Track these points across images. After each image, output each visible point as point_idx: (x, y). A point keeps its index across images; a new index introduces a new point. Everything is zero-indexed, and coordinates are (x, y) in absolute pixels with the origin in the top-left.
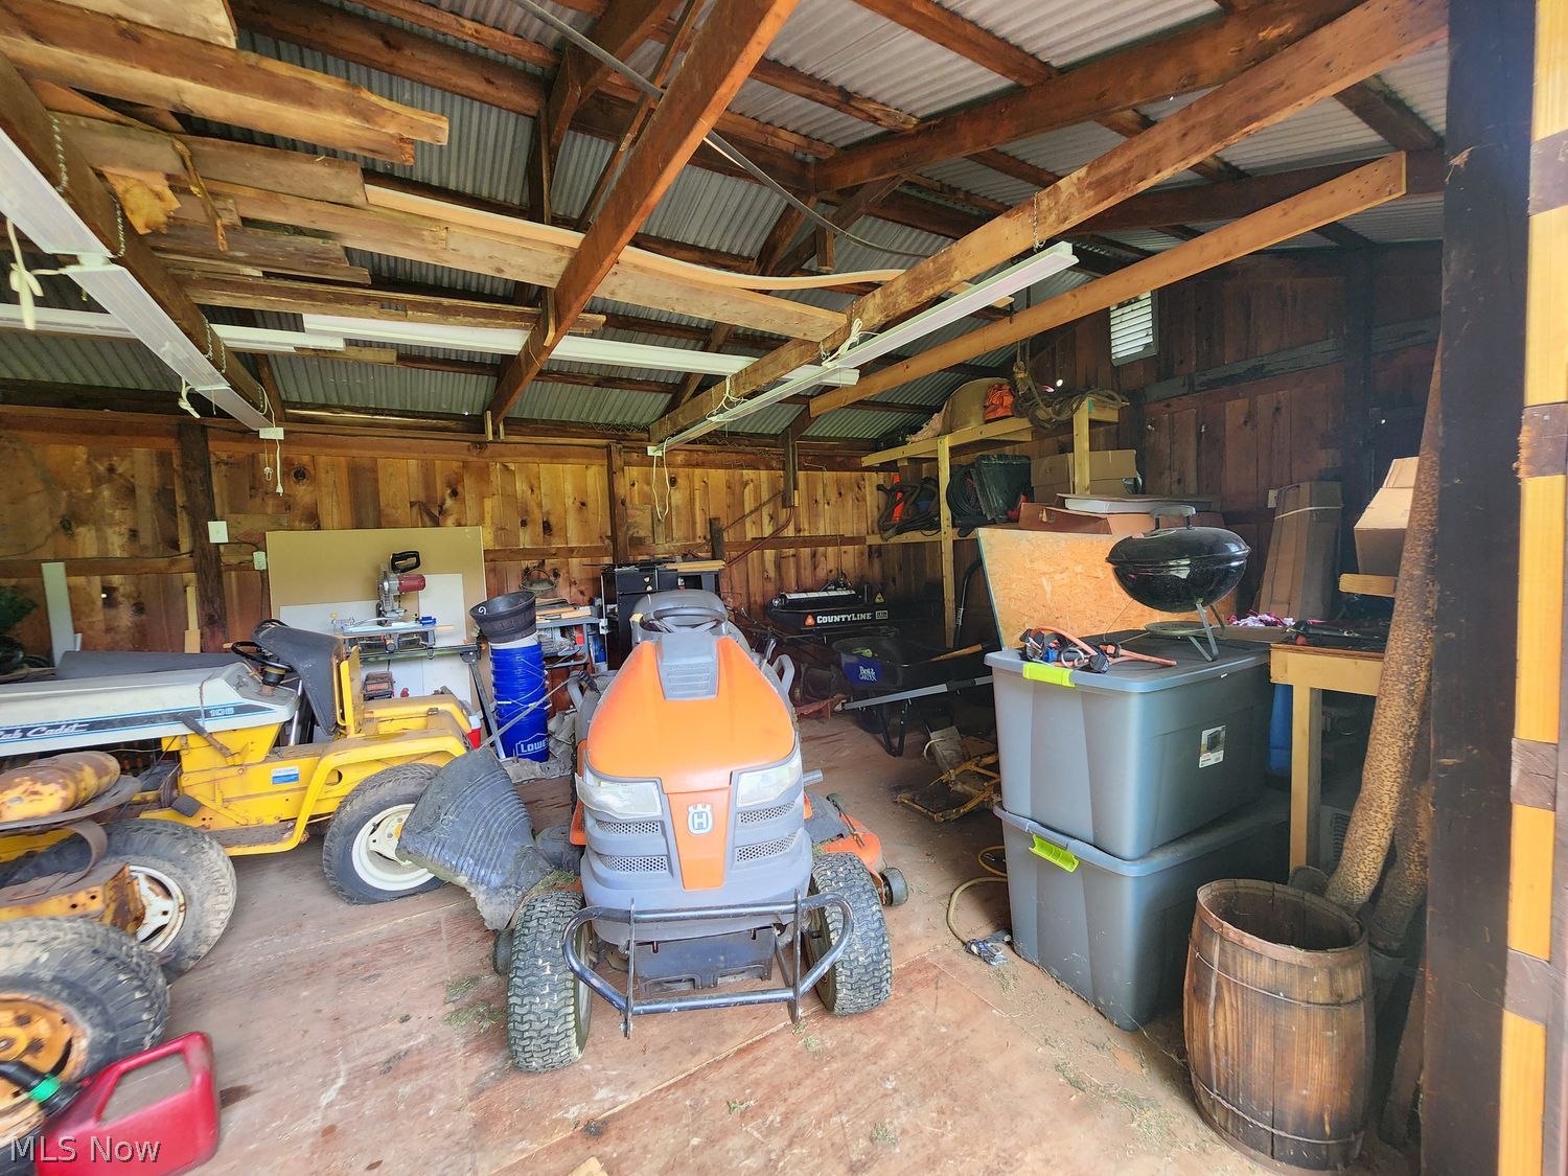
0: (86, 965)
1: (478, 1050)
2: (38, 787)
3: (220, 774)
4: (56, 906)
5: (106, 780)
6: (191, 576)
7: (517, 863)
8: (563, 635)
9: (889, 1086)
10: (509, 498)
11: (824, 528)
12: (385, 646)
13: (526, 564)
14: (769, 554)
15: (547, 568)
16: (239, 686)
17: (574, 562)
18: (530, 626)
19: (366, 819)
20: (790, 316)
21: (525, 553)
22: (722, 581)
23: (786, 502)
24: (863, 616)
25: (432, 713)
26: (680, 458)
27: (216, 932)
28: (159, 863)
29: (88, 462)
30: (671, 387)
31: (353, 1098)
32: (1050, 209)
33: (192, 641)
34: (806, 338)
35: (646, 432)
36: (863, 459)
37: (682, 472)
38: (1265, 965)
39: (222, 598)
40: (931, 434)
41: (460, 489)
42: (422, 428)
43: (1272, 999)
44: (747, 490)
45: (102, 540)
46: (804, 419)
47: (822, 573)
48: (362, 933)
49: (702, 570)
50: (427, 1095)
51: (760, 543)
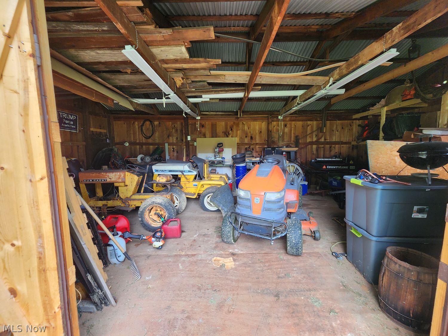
0: (167, 204)
1: (218, 237)
2: (163, 178)
3: (186, 182)
4: (165, 196)
5: (171, 179)
6: (185, 146)
7: (230, 208)
8: (253, 165)
9: (294, 269)
10: (243, 130)
11: (334, 139)
12: (215, 163)
13: (246, 147)
14: (314, 147)
15: (251, 148)
16: (189, 167)
17: (257, 146)
18: (244, 161)
19: (207, 195)
20: (309, 80)
21: (246, 144)
22: (297, 153)
23: (321, 131)
24: (345, 167)
25: (221, 177)
26: (288, 119)
27: (183, 208)
28: (177, 195)
29: (171, 125)
30: (285, 99)
31: (198, 237)
32: (389, 38)
33: (184, 160)
34: (316, 85)
35: (278, 112)
36: (353, 116)
37: (288, 123)
38: (397, 266)
39: (189, 151)
40: (380, 106)
41: (233, 129)
42: (226, 115)
43: (397, 275)
44: (308, 127)
45: (173, 139)
46: (329, 105)
47: (333, 153)
48: (205, 215)
49: (291, 150)
50: (209, 241)
51: (312, 143)
